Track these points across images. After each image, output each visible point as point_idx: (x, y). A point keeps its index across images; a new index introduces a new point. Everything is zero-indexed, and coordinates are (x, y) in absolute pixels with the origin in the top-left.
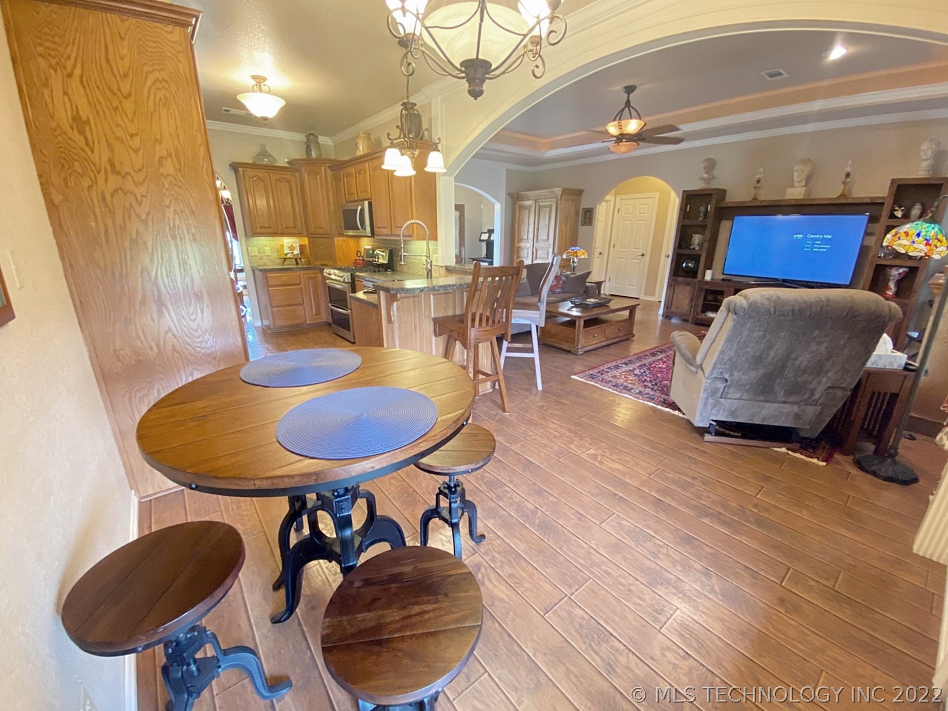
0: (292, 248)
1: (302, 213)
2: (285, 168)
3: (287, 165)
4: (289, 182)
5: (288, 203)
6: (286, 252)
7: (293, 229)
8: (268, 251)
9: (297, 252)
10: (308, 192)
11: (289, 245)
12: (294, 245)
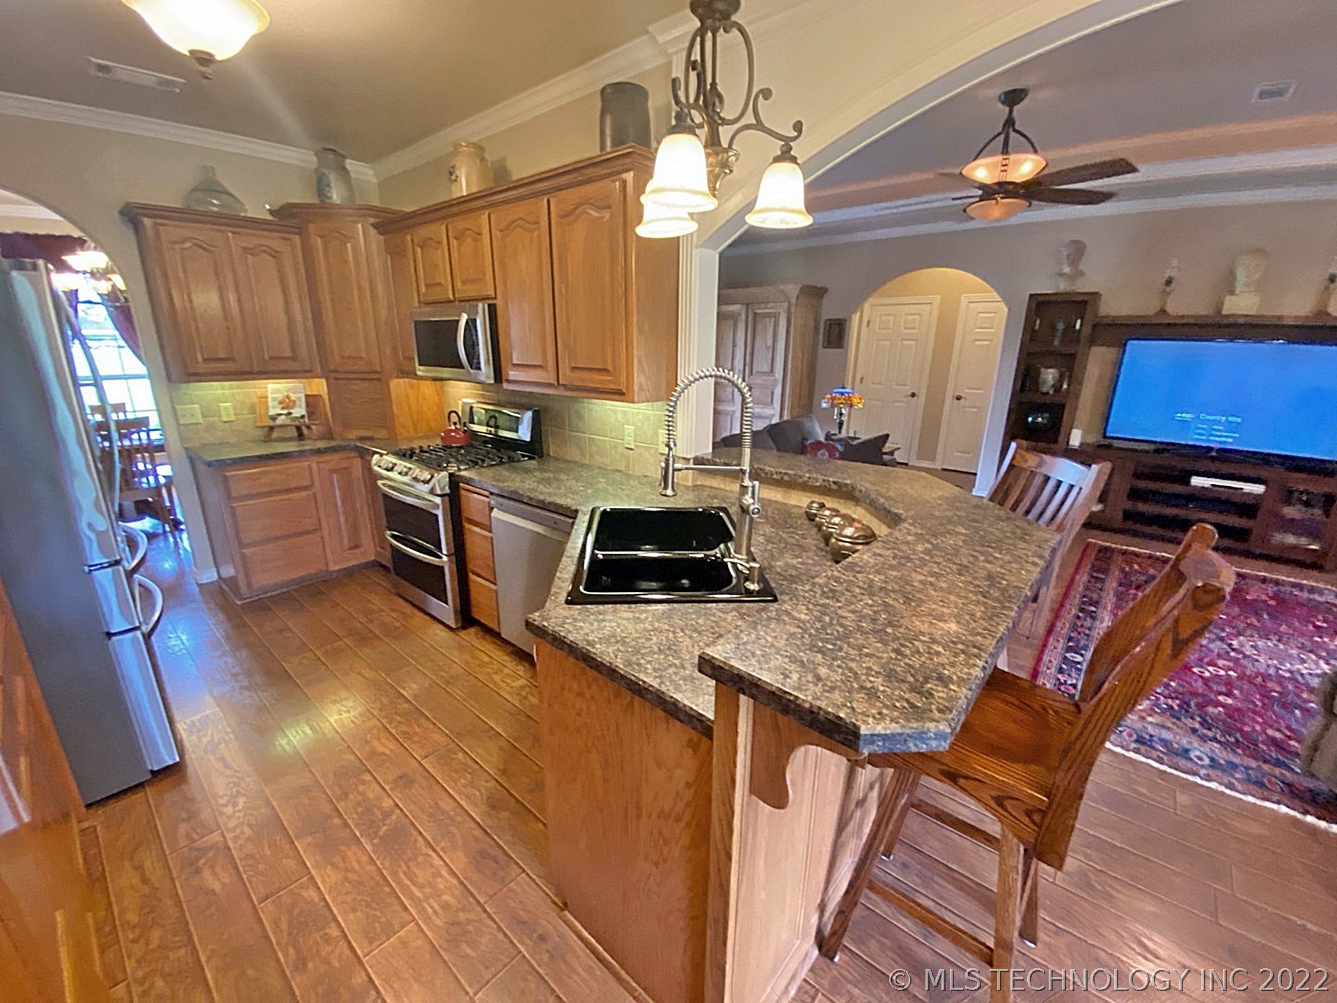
0: (287, 403)
1: (310, 324)
2: (265, 222)
3: (270, 217)
4: (275, 255)
5: (275, 302)
6: (272, 412)
7: (290, 363)
8: (227, 410)
9: (300, 410)
10: (325, 277)
11: (280, 396)
12: (293, 397)
